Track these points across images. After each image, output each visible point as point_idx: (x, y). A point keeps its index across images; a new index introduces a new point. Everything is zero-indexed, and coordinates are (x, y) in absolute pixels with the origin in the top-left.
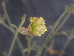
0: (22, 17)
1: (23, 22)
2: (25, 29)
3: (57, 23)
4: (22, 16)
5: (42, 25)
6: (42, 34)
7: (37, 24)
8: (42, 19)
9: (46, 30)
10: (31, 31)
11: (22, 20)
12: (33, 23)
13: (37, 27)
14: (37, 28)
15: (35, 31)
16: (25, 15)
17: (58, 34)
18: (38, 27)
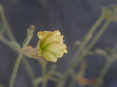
0: (28, 30)
1: (30, 37)
2: (33, 50)
3: (89, 37)
4: (28, 28)
5: (58, 42)
6: (58, 59)
7: (51, 42)
8: (58, 33)
9: (66, 51)
10: (40, 53)
11: (28, 34)
12: (44, 40)
13: (51, 46)
14: (51, 49)
15: (48, 53)
16: (33, 26)
17: (91, 53)
18: (53, 46)
